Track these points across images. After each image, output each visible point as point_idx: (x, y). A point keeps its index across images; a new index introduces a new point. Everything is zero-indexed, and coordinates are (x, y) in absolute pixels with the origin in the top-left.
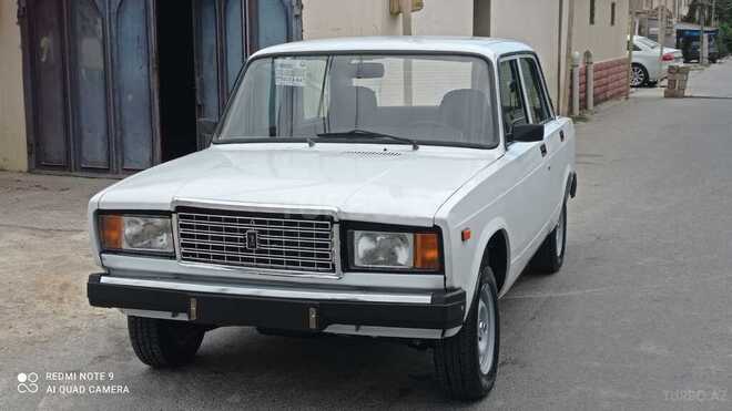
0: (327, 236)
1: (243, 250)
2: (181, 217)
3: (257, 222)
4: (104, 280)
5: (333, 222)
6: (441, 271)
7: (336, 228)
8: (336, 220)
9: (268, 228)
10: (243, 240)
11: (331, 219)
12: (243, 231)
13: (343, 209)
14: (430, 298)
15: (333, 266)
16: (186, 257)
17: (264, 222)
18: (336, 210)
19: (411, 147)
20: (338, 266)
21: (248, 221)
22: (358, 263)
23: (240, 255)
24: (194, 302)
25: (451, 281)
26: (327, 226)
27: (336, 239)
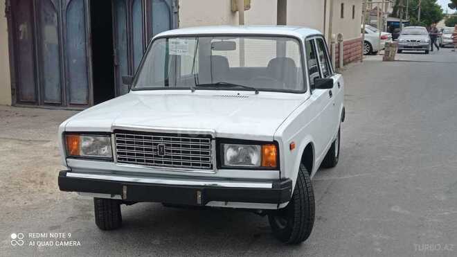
0: (208, 147)
1: (157, 156)
2: (117, 136)
3: (164, 139)
4: (68, 175)
5: (212, 139)
6: (278, 168)
7: (214, 141)
8: (213, 137)
9: (171, 142)
10: (156, 150)
11: (209, 136)
12: (155, 144)
13: (219, 131)
14: (271, 185)
15: (212, 165)
16: (120, 160)
17: (169, 139)
18: (214, 131)
19: (254, 92)
20: (215, 165)
21: (159, 138)
22: (226, 163)
23: (154, 159)
24: (125, 188)
25: (284, 174)
26: (208, 141)
27: (213, 149)
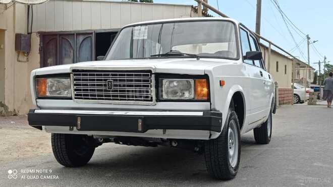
0: (148, 81)
1: (106, 91)
2: (75, 75)
3: (112, 75)
4: (37, 111)
5: (152, 74)
6: (209, 100)
7: (153, 76)
8: (153, 72)
9: (118, 78)
10: (105, 85)
11: (150, 71)
12: (105, 80)
13: (157, 67)
14: (202, 113)
15: (152, 98)
16: (78, 96)
17: (116, 75)
18: (154, 68)
20: (154, 98)
21: (108, 75)
22: (165, 97)
23: (103, 93)
24: (79, 119)
25: (214, 105)
26: (148, 75)
27: (153, 83)
